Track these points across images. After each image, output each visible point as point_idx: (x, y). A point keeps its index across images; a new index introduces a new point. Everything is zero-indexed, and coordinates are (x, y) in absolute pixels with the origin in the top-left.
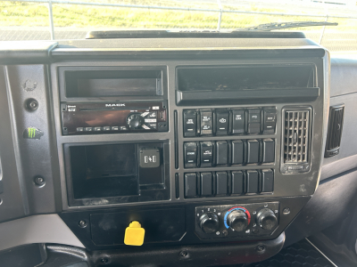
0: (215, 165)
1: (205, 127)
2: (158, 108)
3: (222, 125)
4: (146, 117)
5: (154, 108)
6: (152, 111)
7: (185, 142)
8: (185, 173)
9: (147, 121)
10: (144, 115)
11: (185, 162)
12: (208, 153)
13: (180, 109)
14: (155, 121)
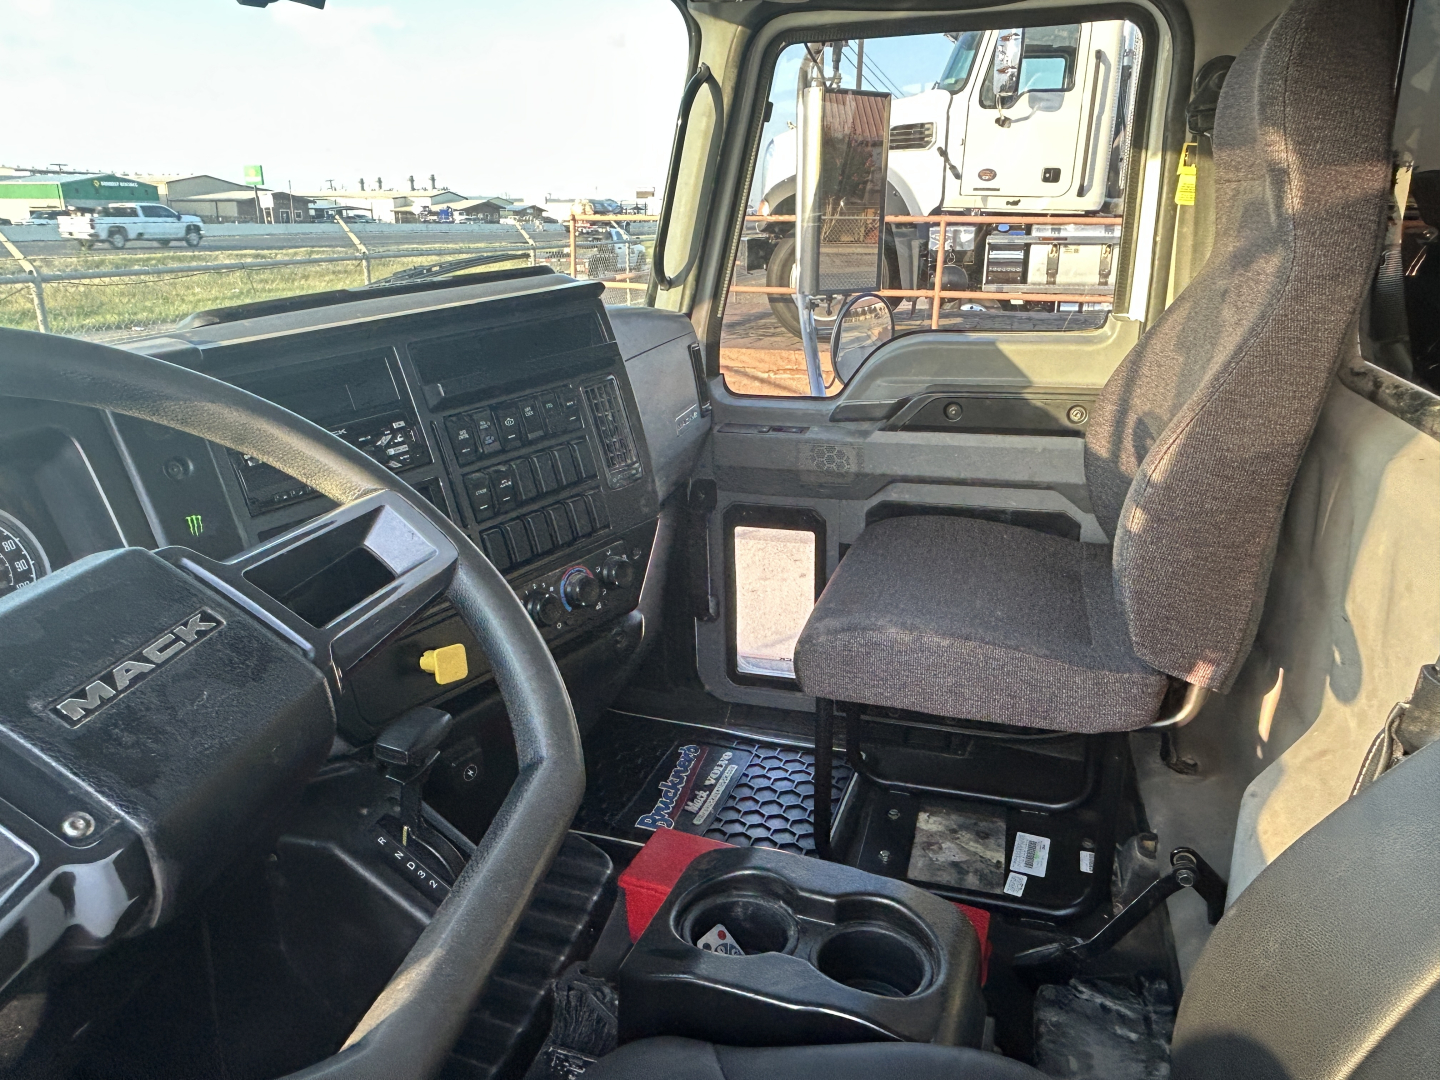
0: (522, 504)
1: (489, 440)
2: (402, 424)
3: (511, 430)
4: (389, 445)
5: (395, 425)
6: (394, 432)
7: (464, 475)
8: (481, 532)
9: (392, 452)
10: (384, 441)
11: (475, 511)
12: (506, 483)
13: (438, 420)
14: (404, 448)
